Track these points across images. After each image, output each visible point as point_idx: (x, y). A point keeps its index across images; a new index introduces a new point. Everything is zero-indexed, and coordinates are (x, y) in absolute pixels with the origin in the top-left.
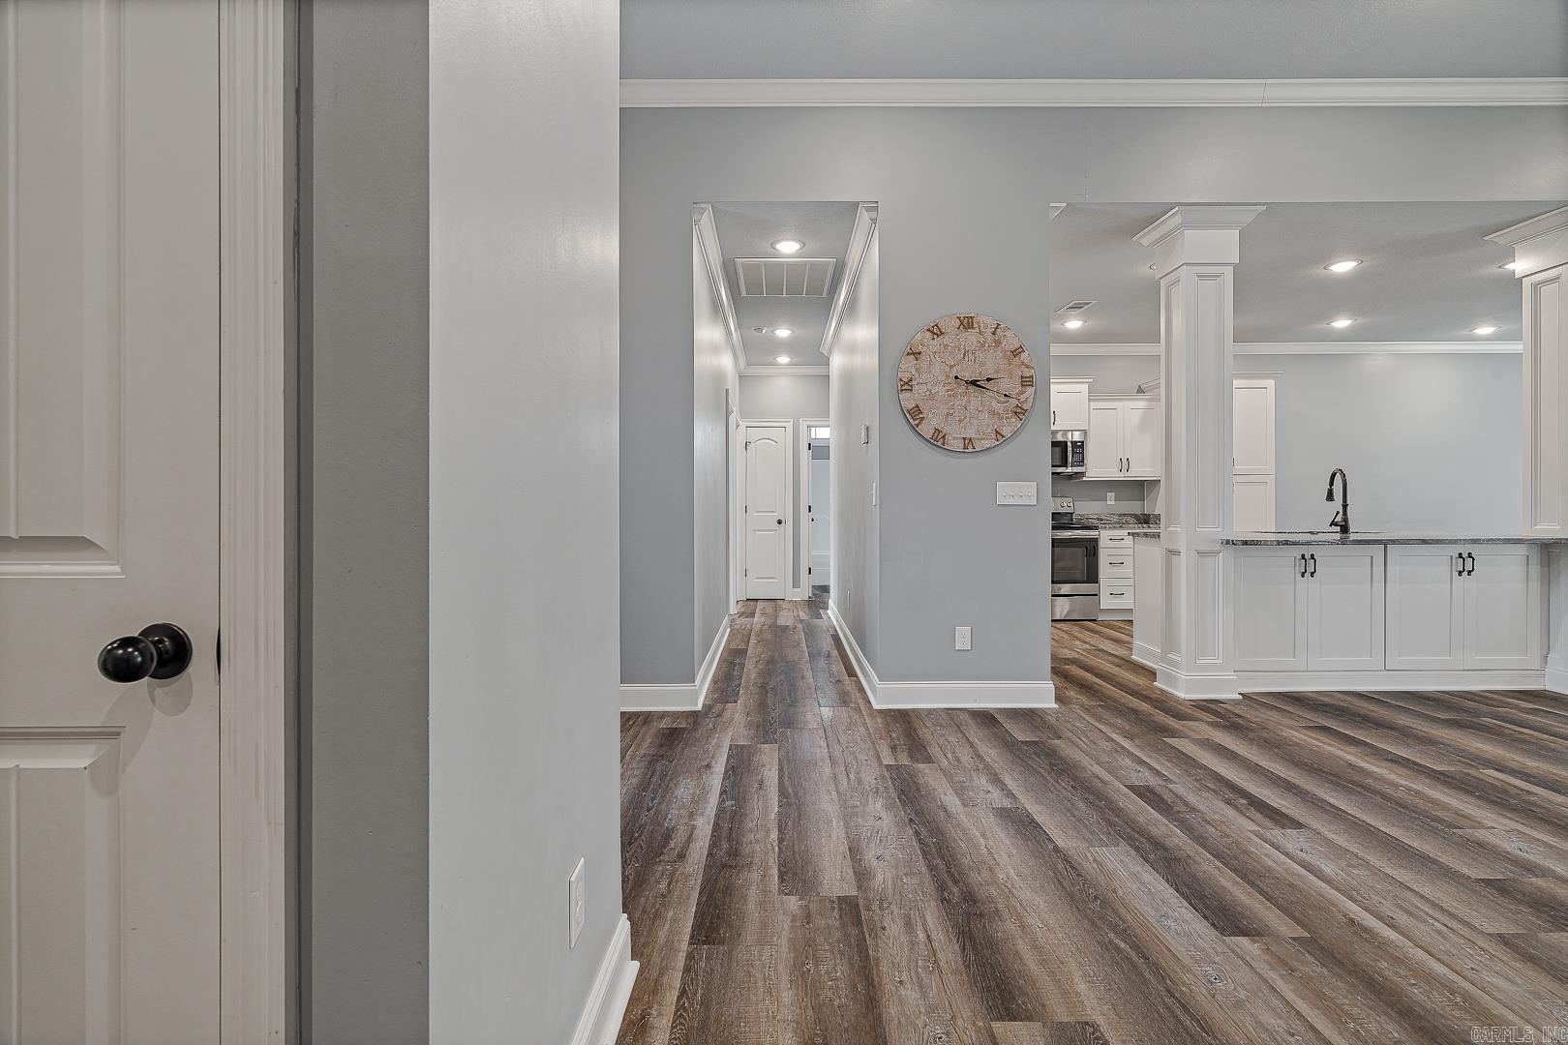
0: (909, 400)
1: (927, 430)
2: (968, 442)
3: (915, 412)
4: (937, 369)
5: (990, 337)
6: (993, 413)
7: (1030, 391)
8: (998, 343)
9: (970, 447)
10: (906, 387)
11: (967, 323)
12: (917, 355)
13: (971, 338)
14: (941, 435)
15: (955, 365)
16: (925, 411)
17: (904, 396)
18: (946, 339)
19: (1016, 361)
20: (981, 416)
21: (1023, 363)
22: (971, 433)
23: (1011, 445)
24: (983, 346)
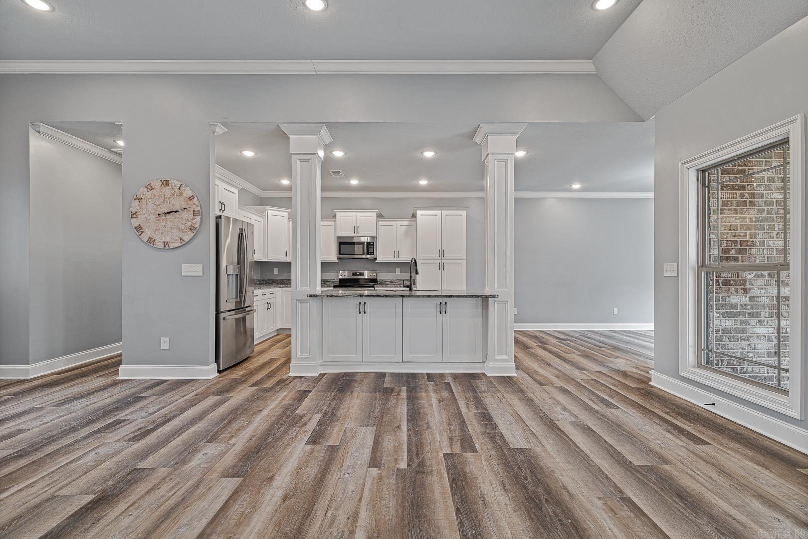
0: (135, 222)
1: (145, 237)
2: (166, 244)
3: (139, 228)
4: (150, 206)
5: (177, 191)
6: (179, 229)
7: (198, 218)
8: (181, 194)
9: (167, 246)
10: (134, 216)
11: (165, 184)
12: (140, 199)
13: (167, 191)
14: (152, 240)
15: (159, 205)
16: (144, 228)
17: (133, 220)
18: (154, 192)
19: (191, 203)
20: (173, 231)
21: (194, 204)
22: (167, 239)
23: (190, 245)
24: (174, 195)
